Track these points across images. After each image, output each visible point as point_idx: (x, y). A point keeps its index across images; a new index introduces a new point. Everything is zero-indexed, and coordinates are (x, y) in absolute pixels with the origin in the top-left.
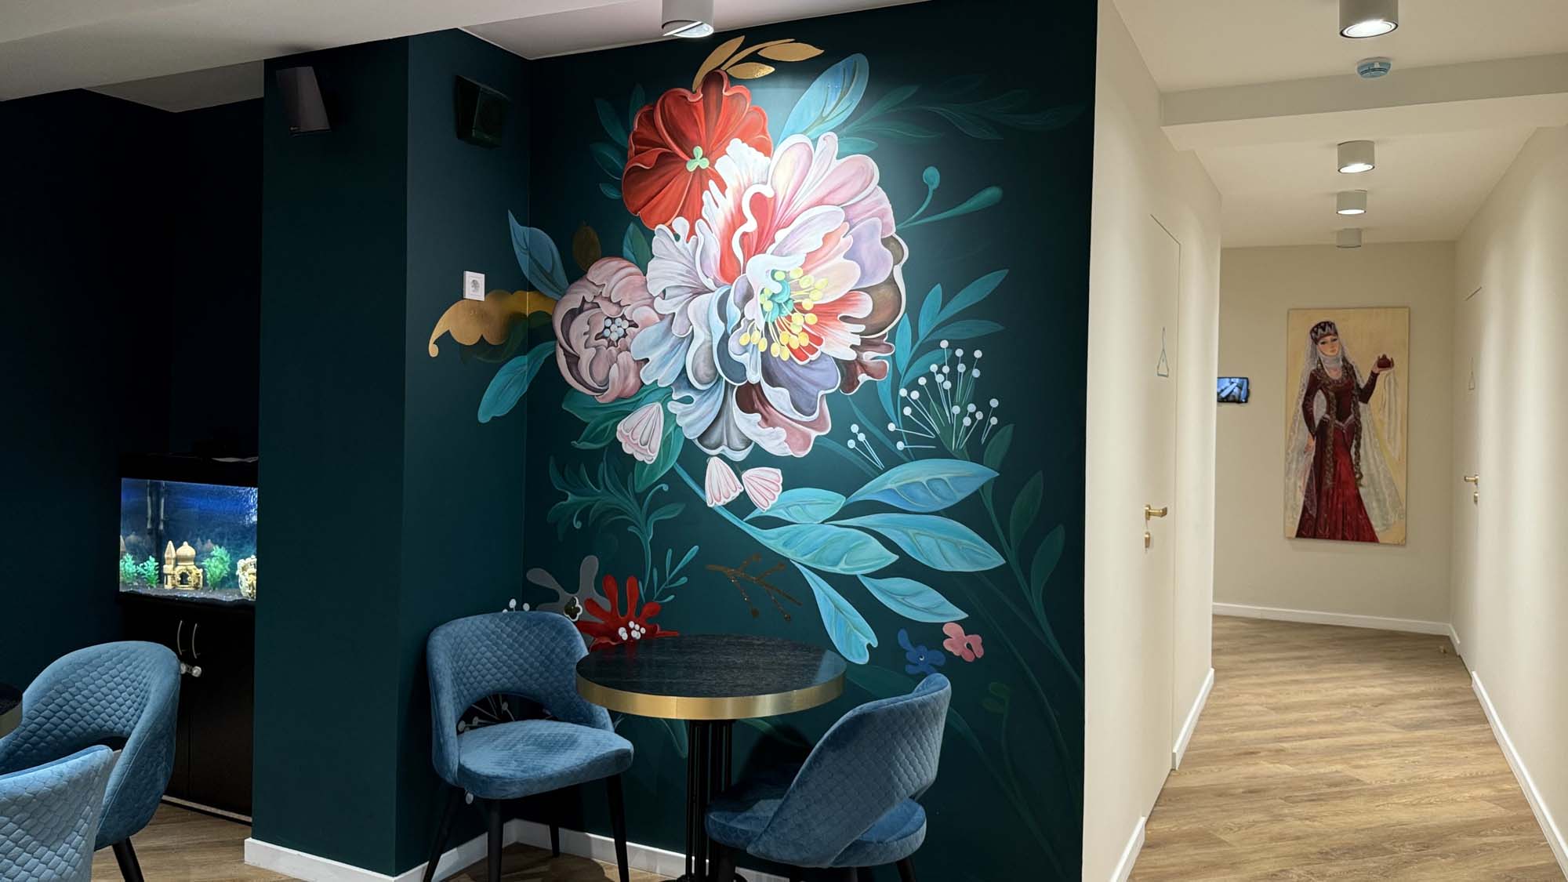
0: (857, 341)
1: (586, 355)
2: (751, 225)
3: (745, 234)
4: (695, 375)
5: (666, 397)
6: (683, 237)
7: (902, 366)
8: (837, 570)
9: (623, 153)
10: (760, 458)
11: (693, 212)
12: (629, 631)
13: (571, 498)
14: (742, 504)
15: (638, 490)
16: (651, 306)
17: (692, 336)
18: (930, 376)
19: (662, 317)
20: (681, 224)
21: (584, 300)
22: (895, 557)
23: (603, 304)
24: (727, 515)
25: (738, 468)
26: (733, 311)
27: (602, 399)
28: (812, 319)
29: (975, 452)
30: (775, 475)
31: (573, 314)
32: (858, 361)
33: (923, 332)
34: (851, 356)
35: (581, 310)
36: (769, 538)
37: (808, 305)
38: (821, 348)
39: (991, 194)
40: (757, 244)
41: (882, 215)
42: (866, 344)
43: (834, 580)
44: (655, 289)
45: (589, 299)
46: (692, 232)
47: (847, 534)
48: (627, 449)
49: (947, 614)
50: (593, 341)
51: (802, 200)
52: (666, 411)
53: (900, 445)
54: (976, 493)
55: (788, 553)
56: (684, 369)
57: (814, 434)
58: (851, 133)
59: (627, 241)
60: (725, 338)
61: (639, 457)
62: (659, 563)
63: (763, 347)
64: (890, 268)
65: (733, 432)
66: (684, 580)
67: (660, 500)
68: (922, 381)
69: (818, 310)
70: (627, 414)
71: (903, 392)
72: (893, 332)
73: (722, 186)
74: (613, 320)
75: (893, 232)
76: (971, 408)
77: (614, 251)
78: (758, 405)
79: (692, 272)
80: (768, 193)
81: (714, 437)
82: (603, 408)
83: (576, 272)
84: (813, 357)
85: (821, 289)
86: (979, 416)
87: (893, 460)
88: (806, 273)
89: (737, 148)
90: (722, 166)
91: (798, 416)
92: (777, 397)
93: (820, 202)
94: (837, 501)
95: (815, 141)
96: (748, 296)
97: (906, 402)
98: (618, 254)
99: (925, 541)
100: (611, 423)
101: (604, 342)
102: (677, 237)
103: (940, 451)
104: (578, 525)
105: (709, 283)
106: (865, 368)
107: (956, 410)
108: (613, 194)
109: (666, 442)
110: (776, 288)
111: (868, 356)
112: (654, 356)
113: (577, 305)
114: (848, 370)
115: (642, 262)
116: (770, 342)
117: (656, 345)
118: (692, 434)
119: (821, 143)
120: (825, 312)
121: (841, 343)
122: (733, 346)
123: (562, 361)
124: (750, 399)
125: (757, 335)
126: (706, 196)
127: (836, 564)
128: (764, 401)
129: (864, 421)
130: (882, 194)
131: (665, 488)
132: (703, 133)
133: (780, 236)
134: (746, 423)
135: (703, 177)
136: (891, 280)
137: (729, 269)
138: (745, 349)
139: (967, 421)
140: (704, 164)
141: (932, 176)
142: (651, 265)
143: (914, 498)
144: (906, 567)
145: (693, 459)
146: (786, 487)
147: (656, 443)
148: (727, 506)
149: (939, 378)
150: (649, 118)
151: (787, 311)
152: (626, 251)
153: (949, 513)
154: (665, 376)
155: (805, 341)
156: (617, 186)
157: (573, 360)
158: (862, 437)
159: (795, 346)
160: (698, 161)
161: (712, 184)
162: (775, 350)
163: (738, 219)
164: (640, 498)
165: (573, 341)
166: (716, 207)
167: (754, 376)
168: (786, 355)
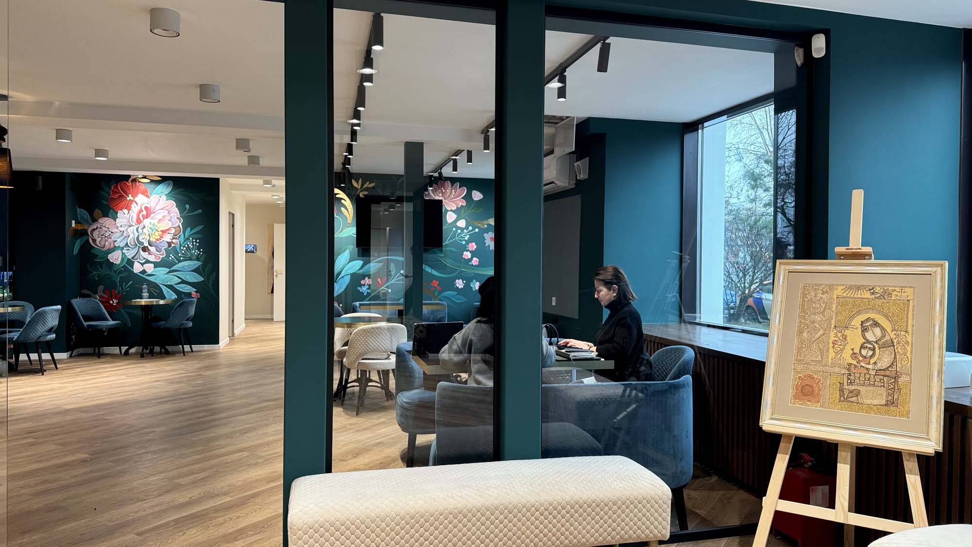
0: (172, 238)
1: (98, 240)
2: (145, 213)
3: (143, 215)
4: (131, 244)
5: (122, 249)
6: (126, 214)
7: (182, 242)
8: (168, 284)
9: (109, 194)
10: (148, 262)
11: (129, 209)
12: (113, 301)
13: (94, 273)
14: (144, 272)
15: (115, 269)
16: (117, 229)
17: (129, 236)
18: (188, 245)
19: (121, 231)
20: (125, 211)
21: (97, 227)
22: (181, 280)
23: (103, 228)
24: (140, 274)
25: (142, 264)
26: (140, 230)
27: (103, 249)
28: (160, 233)
29: (198, 259)
30: (152, 265)
31: (94, 230)
32: (172, 242)
33: (186, 237)
34: (170, 241)
35: (96, 229)
36: (151, 279)
37: (159, 230)
38: (163, 239)
39: (200, 211)
40: (147, 216)
41: (177, 213)
42: (173, 238)
43: (167, 286)
44: (118, 225)
45: (99, 226)
46: (129, 213)
47: (171, 276)
48: (111, 261)
49: (193, 290)
50: (100, 236)
51: (158, 208)
52: (122, 252)
53: (182, 258)
54: (198, 267)
55: (156, 281)
56: (127, 243)
57: (161, 257)
58: (169, 196)
59: (110, 214)
60: (138, 236)
61: (115, 263)
62: (121, 285)
63: (148, 238)
64: (179, 223)
65: (141, 256)
66: (128, 289)
67: (121, 272)
68: (186, 246)
69: (162, 231)
70: (111, 253)
71: (182, 248)
72: (179, 237)
73: (137, 204)
74: (106, 232)
75: (179, 216)
76: (197, 251)
77: (106, 215)
78: (147, 251)
79: (129, 221)
80: (149, 206)
81: (136, 258)
82: (103, 251)
83: (95, 220)
84: (161, 241)
85: (163, 227)
86: (198, 252)
87: (180, 261)
88: (159, 223)
89: (140, 195)
90: (136, 199)
91: (158, 253)
92: (152, 249)
93: (162, 209)
94: (168, 270)
95: (160, 197)
96: (144, 227)
97: (182, 250)
98: (108, 217)
99: (187, 277)
100: (106, 255)
101: (104, 236)
102: (125, 214)
103: (190, 259)
104: (97, 279)
105: (134, 224)
106: (173, 243)
107: (194, 251)
108: (106, 203)
109: (122, 259)
110: (152, 226)
111: (174, 241)
112: (119, 240)
113: (95, 228)
114: (169, 244)
115: (115, 218)
116: (150, 237)
117: (119, 237)
118: (130, 257)
119: (162, 197)
120: (164, 232)
121: (168, 238)
122: (140, 238)
123: (91, 241)
124: (145, 249)
125: (146, 236)
126: (132, 205)
127: (168, 282)
128: (149, 250)
129: (174, 254)
130: (177, 209)
131: (123, 269)
132: (131, 191)
133: (152, 215)
134: (145, 255)
135: (131, 201)
136: (179, 226)
137: (139, 221)
138: (144, 239)
139: (196, 253)
140: (132, 198)
141: (187, 206)
142: (117, 219)
143: (185, 269)
144: (183, 282)
145: (130, 263)
146: (155, 268)
147: (120, 259)
148: (140, 272)
149: (190, 245)
150: (117, 187)
151: (154, 231)
152: (110, 216)
153: (192, 271)
154: (122, 244)
155: (159, 237)
156: (107, 201)
157: (94, 241)
158: (173, 257)
159: (156, 238)
160: (130, 198)
161: (134, 203)
162: (151, 239)
163: (141, 211)
164: (115, 272)
165: (94, 236)
166: (135, 209)
167: (146, 244)
168: (154, 240)
